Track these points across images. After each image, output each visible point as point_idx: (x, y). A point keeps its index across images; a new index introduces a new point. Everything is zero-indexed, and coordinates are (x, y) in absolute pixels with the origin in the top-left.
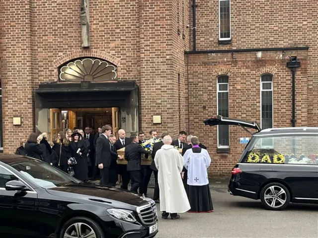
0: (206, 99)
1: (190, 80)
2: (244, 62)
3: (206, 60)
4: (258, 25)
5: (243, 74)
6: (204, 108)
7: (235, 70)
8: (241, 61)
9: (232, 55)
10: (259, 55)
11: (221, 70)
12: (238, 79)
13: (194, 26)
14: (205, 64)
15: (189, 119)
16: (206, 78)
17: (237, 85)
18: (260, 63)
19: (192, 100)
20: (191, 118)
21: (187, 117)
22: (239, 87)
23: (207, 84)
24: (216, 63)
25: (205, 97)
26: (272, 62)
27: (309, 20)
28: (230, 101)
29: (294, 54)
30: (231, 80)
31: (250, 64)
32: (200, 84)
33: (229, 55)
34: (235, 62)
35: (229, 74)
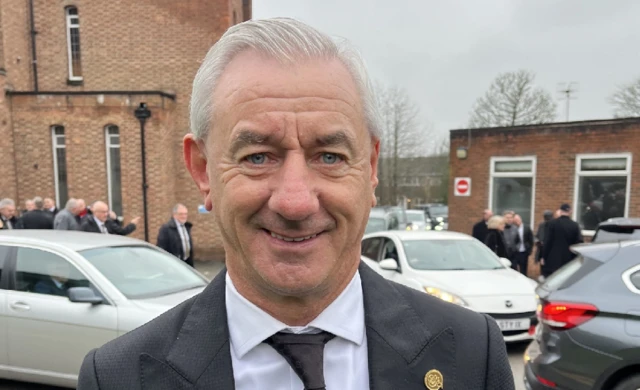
0: (37, 156)
1: (17, 130)
2: (82, 108)
3: (35, 105)
4: (114, 61)
5: (82, 124)
6: (36, 167)
7: (72, 118)
8: (80, 107)
9: (67, 98)
10: (101, 99)
11: (56, 118)
12: (77, 130)
13: (35, 58)
14: (34, 109)
15: (16, 181)
16: (35, 127)
17: (75, 137)
18: (102, 110)
19: (20, 156)
20: (20, 180)
21: (14, 178)
22: (77, 141)
23: (38, 136)
24: (47, 109)
25: (36, 152)
26: (117, 109)
27: (178, 58)
28: (68, 159)
29: (143, 99)
30: (67, 131)
31: (90, 111)
32: (29, 136)
33: (63, 98)
34: (71, 108)
35: (64, 124)
